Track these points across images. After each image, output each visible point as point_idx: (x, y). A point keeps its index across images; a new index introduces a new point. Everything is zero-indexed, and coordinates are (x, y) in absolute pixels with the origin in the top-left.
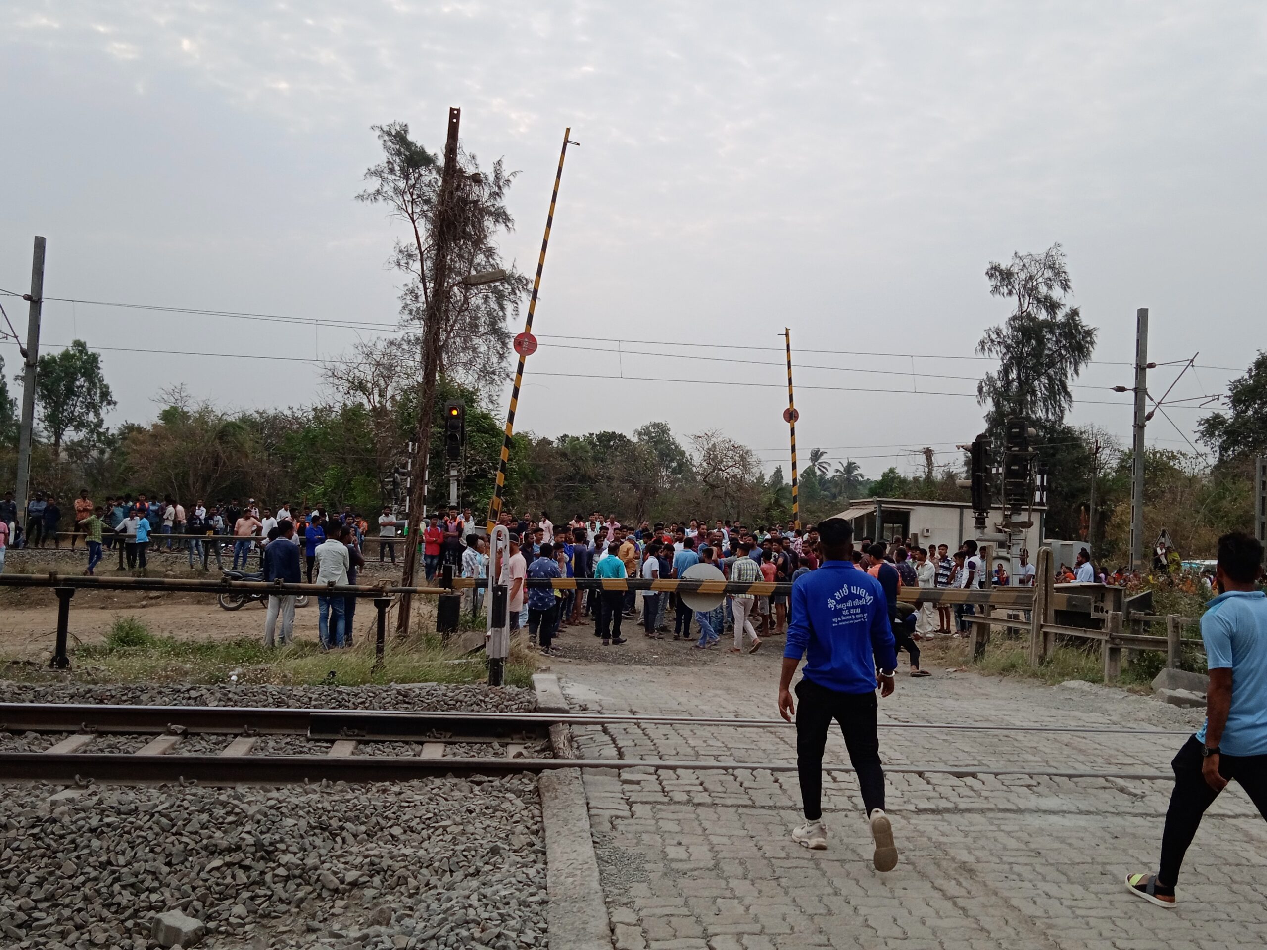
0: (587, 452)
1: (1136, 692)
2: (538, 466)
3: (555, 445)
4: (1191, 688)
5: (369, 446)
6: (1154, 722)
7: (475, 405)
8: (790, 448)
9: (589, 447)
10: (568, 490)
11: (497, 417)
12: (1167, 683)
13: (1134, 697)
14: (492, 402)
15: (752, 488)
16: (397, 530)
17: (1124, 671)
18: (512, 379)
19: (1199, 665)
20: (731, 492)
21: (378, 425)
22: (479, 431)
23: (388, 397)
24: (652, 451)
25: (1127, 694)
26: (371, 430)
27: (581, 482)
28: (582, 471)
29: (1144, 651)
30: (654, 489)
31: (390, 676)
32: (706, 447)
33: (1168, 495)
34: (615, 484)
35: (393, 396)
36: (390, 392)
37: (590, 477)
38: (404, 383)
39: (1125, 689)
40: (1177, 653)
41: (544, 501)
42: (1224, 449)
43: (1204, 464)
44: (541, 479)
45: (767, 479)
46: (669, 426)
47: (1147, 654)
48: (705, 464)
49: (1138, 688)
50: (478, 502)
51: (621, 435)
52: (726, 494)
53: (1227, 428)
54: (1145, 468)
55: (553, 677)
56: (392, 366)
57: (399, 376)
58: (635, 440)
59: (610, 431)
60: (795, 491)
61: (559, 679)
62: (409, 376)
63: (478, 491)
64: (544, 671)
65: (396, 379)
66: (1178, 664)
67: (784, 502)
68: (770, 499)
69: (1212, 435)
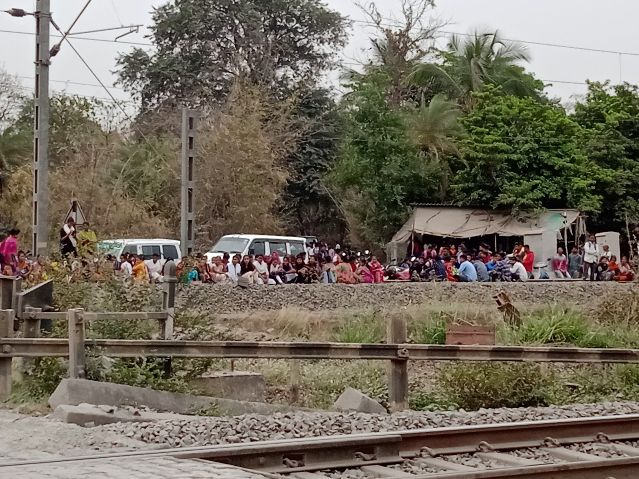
1: (30, 413)
4: (96, 401)
6: (49, 449)
12: (67, 397)
13: (28, 419)
17: (16, 387)
19: (106, 372)
25: (18, 416)
29: (40, 359)
33: (78, 156)
39: (17, 409)
40: (81, 357)
42: (147, 96)
43: (123, 115)
47: (45, 362)
49: (32, 408)
53: (150, 69)
54: (52, 121)
66: (82, 372)
69: (133, 78)
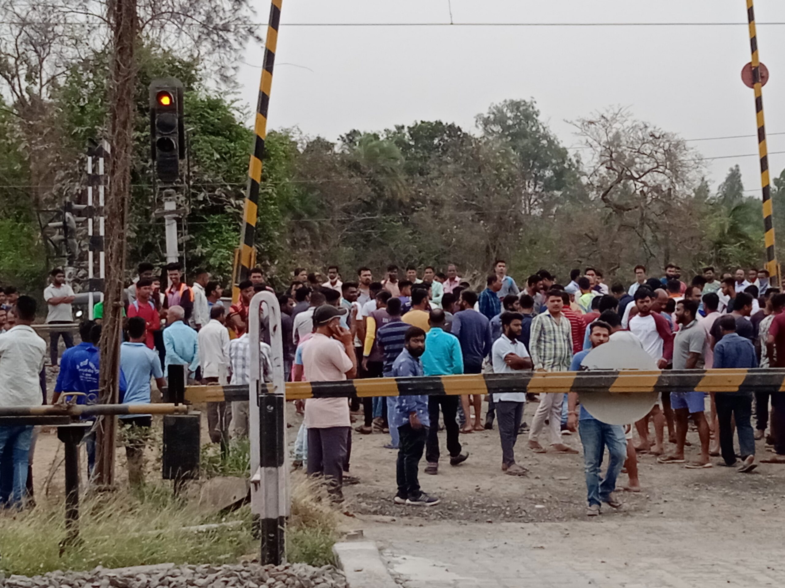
0: (396, 159)
2: (312, 188)
3: (337, 149)
5: (18, 167)
7: (195, 86)
8: (756, 133)
9: (398, 151)
10: (365, 228)
11: (234, 105)
14: (225, 79)
15: (689, 208)
16: (75, 311)
18: (259, 39)
20: (653, 216)
21: (30, 130)
22: (204, 131)
23: (44, 81)
24: (507, 152)
26: (19, 141)
27: (386, 211)
28: (387, 194)
30: (516, 218)
31: (93, 556)
32: (604, 139)
34: (446, 212)
35: (54, 77)
36: (47, 71)
37: (401, 203)
38: (70, 53)
41: (324, 248)
44: (316, 209)
45: (714, 190)
46: (537, 107)
48: (603, 170)
50: (210, 255)
51: (451, 127)
52: (644, 219)
55: (370, 546)
56: (48, 25)
57: (62, 42)
58: (477, 132)
59: (432, 120)
60: (768, 209)
61: (380, 549)
62: (77, 41)
63: (210, 236)
64: (352, 537)
65: (55, 47)
67: (747, 229)
68: (722, 226)
